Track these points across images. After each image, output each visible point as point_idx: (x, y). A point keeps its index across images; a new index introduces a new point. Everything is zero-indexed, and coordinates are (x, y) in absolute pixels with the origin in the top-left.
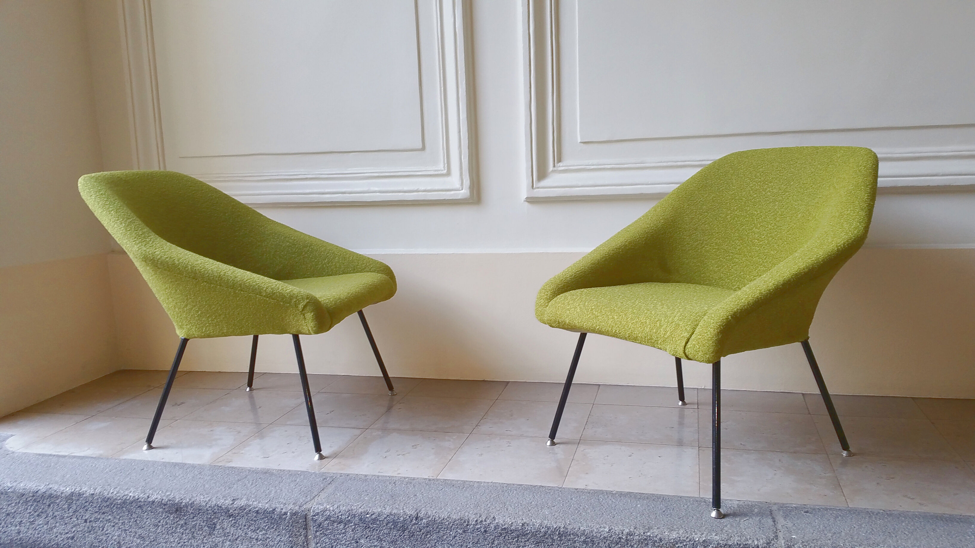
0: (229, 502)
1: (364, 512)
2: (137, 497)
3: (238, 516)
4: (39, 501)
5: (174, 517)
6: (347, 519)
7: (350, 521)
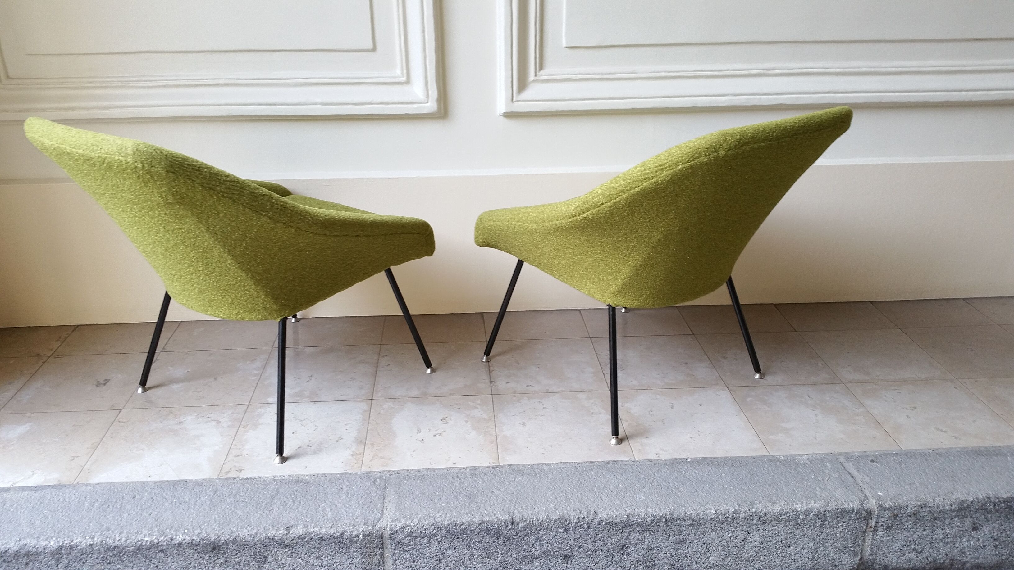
0: (282, 532)
1: (451, 524)
2: (156, 541)
3: (295, 546)
4: (11, 561)
5: (210, 556)
6: (432, 533)
7: (435, 535)
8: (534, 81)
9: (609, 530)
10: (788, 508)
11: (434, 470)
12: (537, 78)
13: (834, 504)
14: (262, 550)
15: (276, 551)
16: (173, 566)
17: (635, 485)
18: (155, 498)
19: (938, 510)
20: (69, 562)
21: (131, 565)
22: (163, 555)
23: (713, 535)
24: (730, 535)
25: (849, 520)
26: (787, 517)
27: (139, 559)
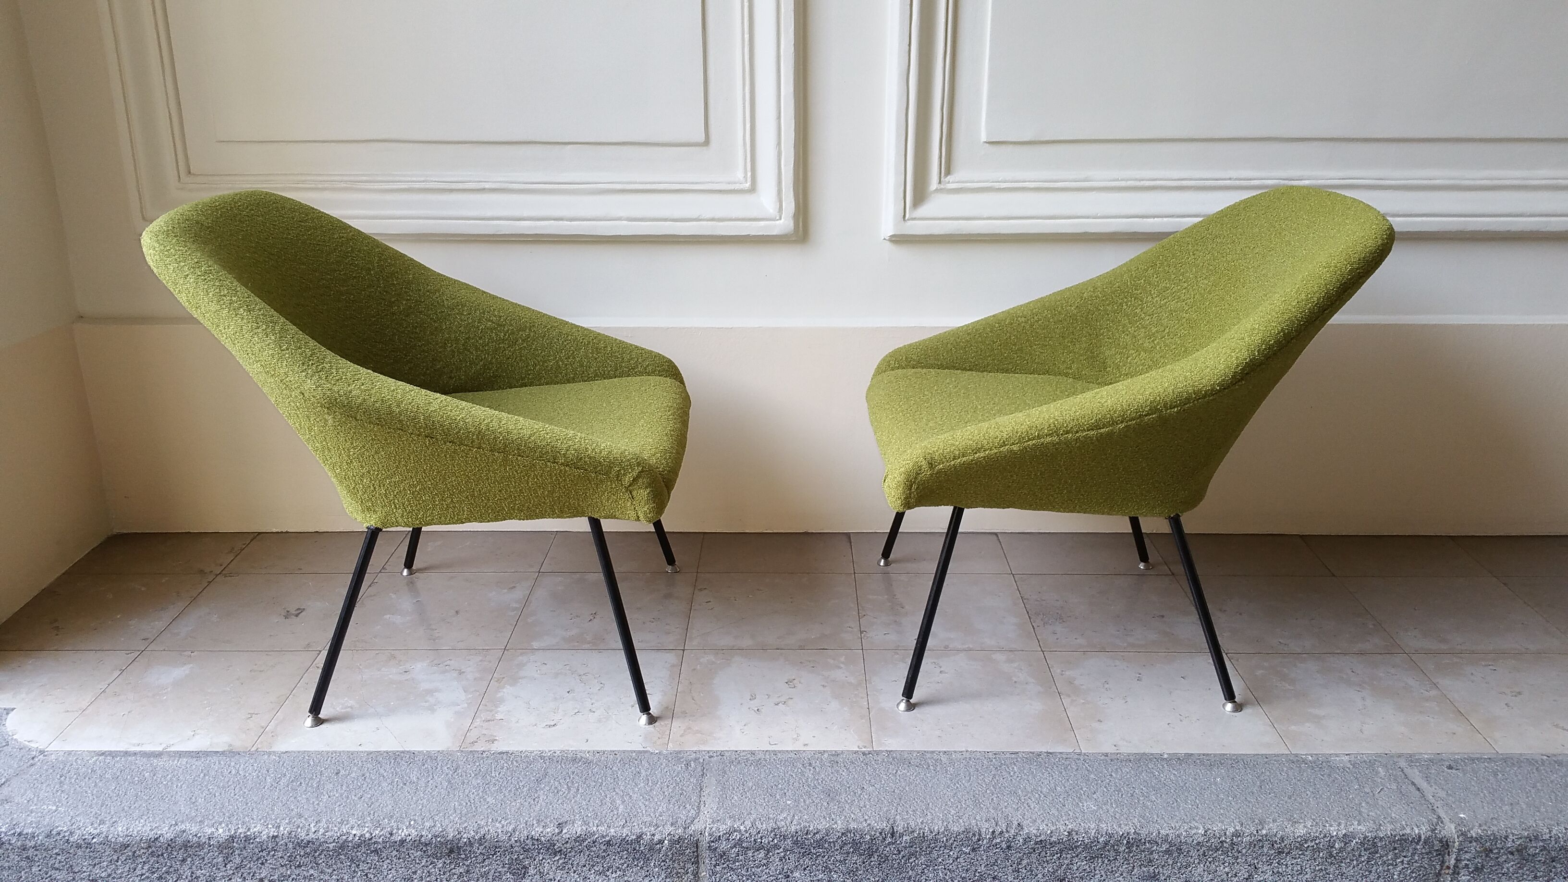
0: (551, 829)
1: (801, 831)
2: (367, 835)
3: (570, 852)
4: (162, 855)
5: (445, 863)
6: (771, 843)
7: (776, 846)
8: (937, 190)
9: (1040, 853)
10: (1317, 830)
11: (775, 753)
12: (942, 186)
13: (1390, 827)
14: (521, 857)
15: (541, 858)
16: (390, 876)
17: (1082, 789)
18: (368, 775)
19: (1556, 846)
20: (242, 861)
21: (330, 871)
22: (376, 858)
23: (1200, 869)
24: (1227, 869)
25: (1413, 854)
26: (1317, 844)
27: (342, 863)
